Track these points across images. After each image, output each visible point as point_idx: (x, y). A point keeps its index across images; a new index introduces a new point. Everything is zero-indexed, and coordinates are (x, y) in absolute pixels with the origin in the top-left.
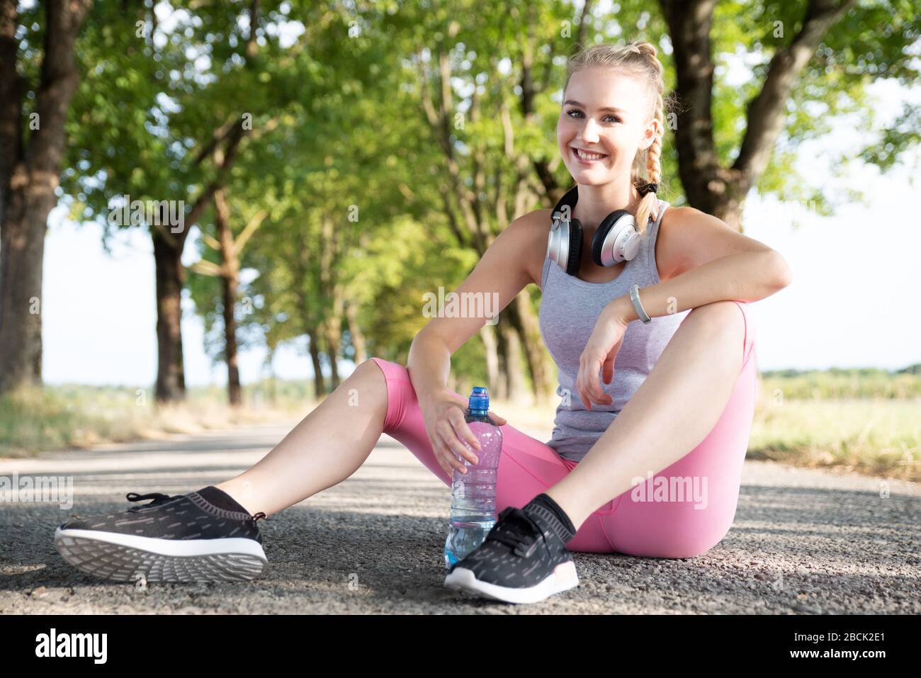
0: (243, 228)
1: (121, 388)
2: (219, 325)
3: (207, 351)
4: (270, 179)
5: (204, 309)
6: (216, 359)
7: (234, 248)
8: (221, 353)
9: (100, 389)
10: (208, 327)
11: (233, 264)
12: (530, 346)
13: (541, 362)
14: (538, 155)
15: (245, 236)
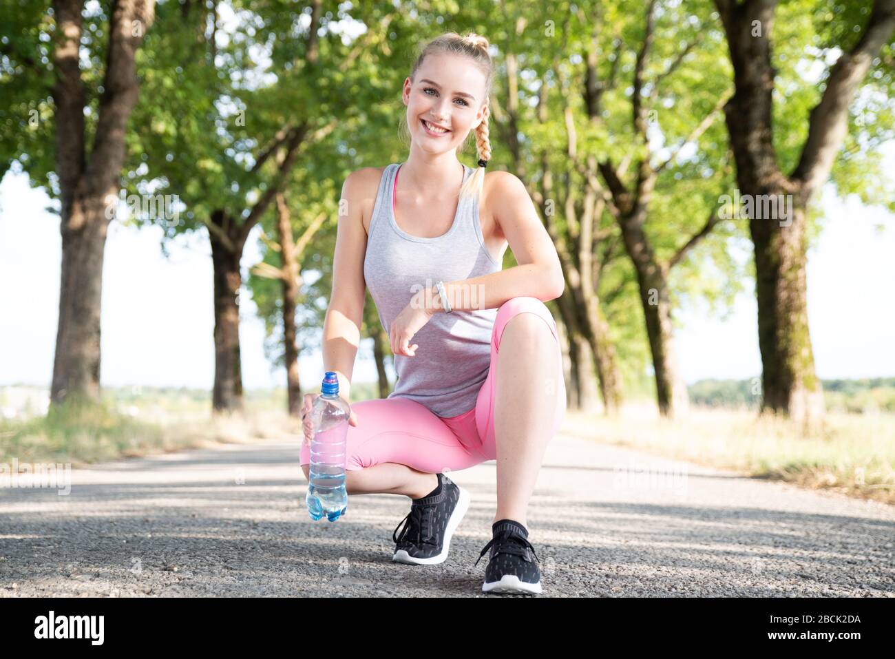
0: (304, 229)
1: (183, 390)
2: (279, 330)
3: (267, 356)
4: (329, 183)
5: (266, 312)
6: (276, 364)
7: (294, 251)
8: (281, 357)
9: (163, 391)
10: (269, 332)
11: (294, 267)
12: (600, 352)
13: (611, 370)
14: (602, 158)
15: (306, 238)
